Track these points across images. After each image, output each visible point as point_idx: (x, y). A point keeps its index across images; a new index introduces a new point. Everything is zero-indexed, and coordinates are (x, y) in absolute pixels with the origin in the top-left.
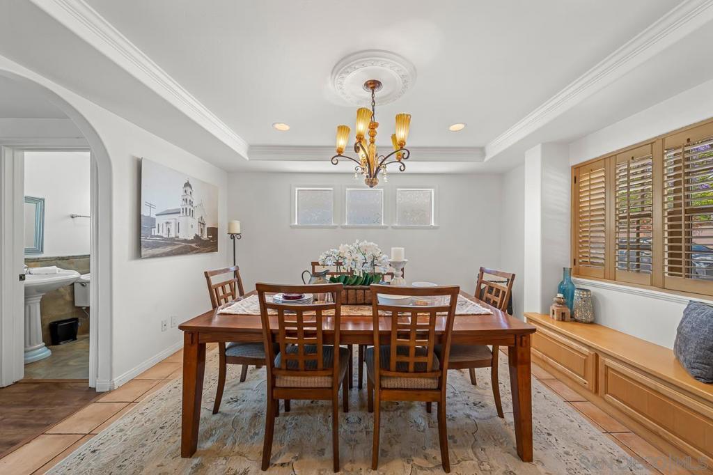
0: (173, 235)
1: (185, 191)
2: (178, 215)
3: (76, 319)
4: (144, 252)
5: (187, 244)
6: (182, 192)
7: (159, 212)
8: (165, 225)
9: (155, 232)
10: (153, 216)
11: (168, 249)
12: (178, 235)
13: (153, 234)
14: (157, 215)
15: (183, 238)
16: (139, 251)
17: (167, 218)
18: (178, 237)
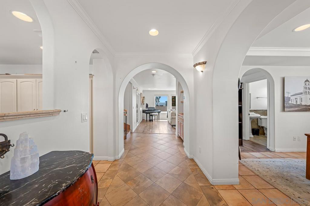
0: (298, 103)
1: (306, 84)
2: (301, 95)
3: (259, 129)
4: (286, 109)
5: (306, 107)
6: (304, 85)
7: (292, 95)
8: (295, 99)
9: (290, 102)
10: (289, 96)
11: (296, 109)
12: (301, 103)
13: (289, 103)
14: (291, 96)
15: (304, 104)
16: (284, 109)
17: (296, 97)
18: (301, 104)
